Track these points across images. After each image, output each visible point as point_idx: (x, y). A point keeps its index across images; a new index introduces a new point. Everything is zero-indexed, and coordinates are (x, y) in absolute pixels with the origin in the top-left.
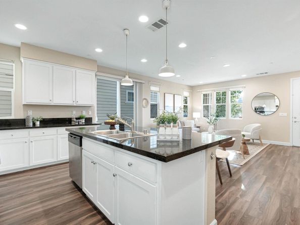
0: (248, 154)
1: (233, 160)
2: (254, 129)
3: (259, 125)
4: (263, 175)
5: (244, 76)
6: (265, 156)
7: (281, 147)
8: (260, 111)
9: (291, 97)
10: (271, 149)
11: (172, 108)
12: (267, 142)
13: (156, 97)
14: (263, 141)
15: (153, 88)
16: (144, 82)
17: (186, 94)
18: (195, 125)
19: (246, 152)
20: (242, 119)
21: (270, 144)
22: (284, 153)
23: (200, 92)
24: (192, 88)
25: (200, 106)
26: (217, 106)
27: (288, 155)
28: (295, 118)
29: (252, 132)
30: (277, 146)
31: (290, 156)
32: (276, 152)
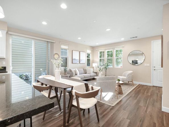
0: (122, 94)
1: (109, 100)
2: (128, 75)
3: (131, 72)
4: (127, 118)
5: (123, 39)
6: (134, 95)
7: (146, 87)
8: (135, 63)
9: (152, 53)
10: (139, 88)
11: (78, 60)
12: (137, 83)
13: (66, 53)
14: (134, 82)
15: (63, 47)
16: (55, 42)
17: (89, 51)
18: (93, 71)
19: (120, 93)
20: (122, 68)
21: (139, 84)
22: (147, 92)
23: (97, 50)
24: (93, 48)
25: (97, 59)
26: (108, 59)
27: (150, 95)
28: (155, 67)
29: (127, 76)
30: (143, 86)
31: (151, 95)
32: (142, 91)
